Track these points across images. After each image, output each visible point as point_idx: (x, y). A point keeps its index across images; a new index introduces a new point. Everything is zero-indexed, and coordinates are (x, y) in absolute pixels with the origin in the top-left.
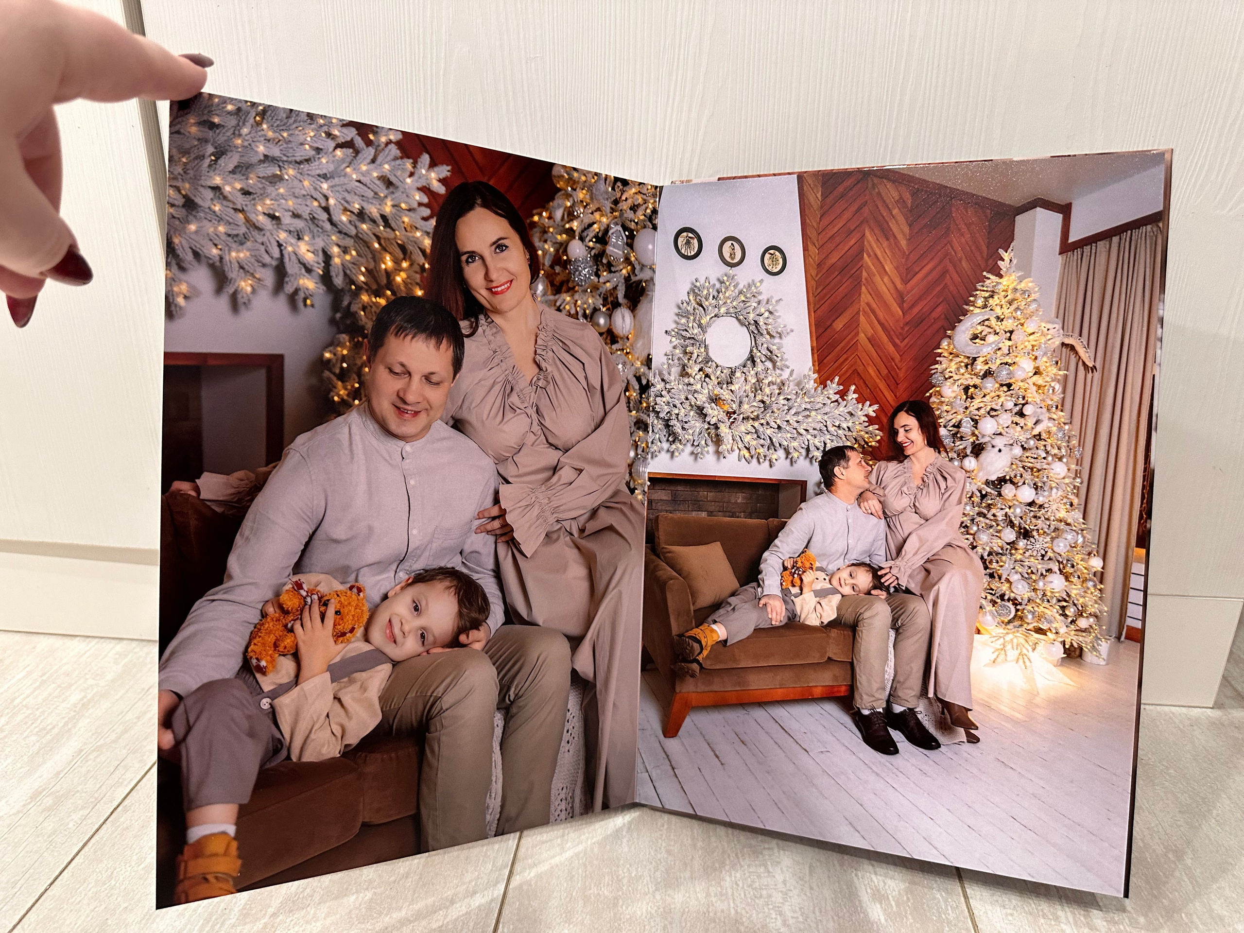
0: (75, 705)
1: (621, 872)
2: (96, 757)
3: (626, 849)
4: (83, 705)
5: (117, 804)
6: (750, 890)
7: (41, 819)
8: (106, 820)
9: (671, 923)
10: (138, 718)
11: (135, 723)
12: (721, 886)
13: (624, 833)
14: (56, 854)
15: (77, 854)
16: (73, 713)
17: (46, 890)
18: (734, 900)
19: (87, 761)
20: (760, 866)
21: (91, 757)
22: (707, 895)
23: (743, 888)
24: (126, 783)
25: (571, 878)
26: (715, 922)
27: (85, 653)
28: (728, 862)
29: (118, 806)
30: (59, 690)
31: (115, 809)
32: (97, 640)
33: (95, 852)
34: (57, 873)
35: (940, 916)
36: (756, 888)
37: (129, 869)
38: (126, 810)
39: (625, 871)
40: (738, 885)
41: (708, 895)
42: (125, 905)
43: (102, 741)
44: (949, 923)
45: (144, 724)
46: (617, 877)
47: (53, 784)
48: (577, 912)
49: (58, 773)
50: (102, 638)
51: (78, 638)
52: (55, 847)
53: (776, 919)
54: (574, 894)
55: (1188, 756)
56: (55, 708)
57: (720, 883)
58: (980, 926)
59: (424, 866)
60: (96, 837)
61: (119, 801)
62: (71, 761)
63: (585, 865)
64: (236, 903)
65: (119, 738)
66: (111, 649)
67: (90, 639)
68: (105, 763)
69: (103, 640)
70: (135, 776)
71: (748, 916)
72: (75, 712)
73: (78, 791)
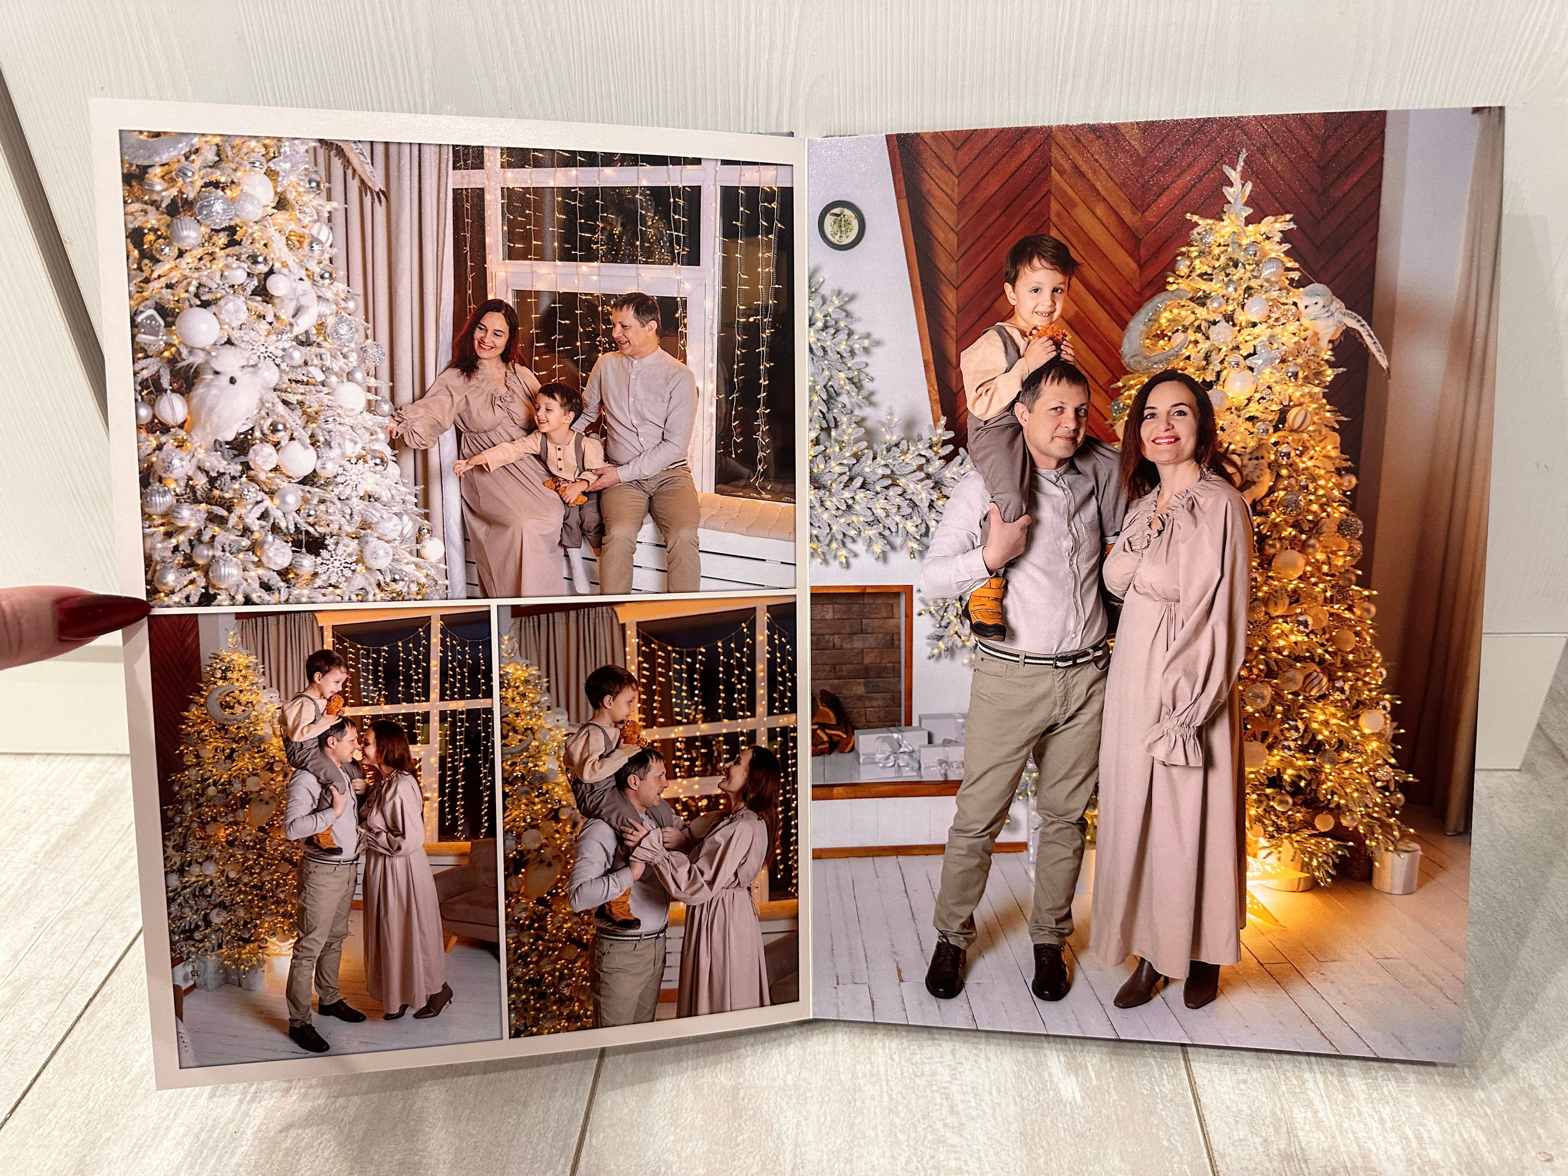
0: (36, 854)
2: (65, 927)
4: (46, 853)
5: (93, 992)
8: (79, 1017)
9: (806, 1119)
10: (118, 868)
11: (115, 875)
12: (871, 1063)
14: (17, 1068)
15: (44, 1066)
16: (33, 867)
17: (6, 1120)
18: (888, 1081)
19: (53, 934)
21: (58, 927)
23: (900, 1063)
24: (104, 961)
26: (863, 1113)
27: (46, 778)
29: (95, 996)
30: (13, 834)
31: (91, 1000)
32: (61, 758)
33: (67, 1064)
34: (19, 1096)
35: (1152, 1089)
37: (111, 1084)
38: (104, 1001)
40: (893, 1059)
41: (854, 1076)
42: (107, 1135)
43: (71, 906)
44: (1164, 1097)
45: (124, 876)
47: (10, 969)
48: (686, 1110)
49: (17, 953)
50: (68, 755)
51: (36, 757)
52: (15, 1059)
53: (941, 1105)
54: (682, 1085)
57: (869, 1059)
58: (1203, 1100)
60: (68, 1041)
61: (96, 988)
62: (32, 936)
64: (248, 1124)
65: (92, 898)
66: (80, 770)
67: (51, 757)
68: (77, 936)
69: (68, 758)
70: (116, 953)
71: (905, 1102)
72: (35, 863)
73: (43, 978)
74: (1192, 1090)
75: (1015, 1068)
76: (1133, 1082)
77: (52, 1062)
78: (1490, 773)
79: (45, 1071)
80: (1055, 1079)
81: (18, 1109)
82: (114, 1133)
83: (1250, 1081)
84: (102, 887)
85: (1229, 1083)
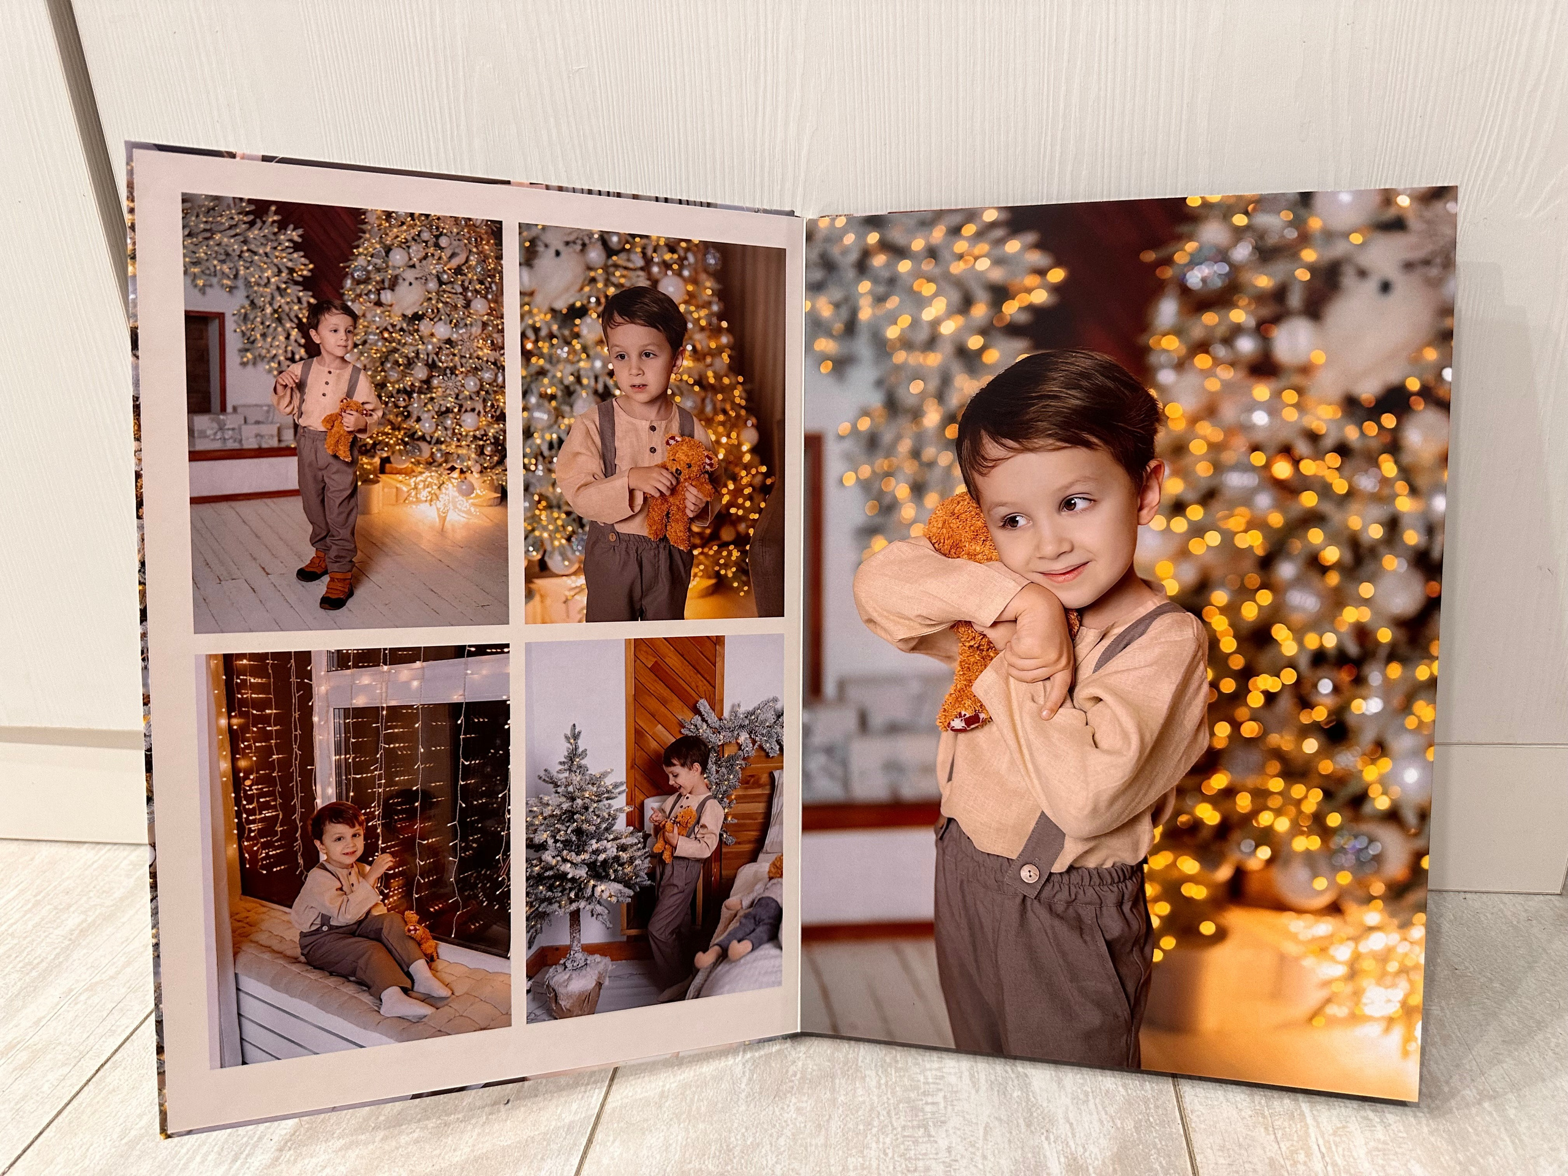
0: (71, 932)
1: (733, 1139)
2: (89, 998)
3: (743, 1108)
4: (81, 931)
5: (105, 1059)
6: (903, 1161)
7: (11, 1080)
8: (89, 1081)
12: (863, 1157)
13: (743, 1086)
14: (22, 1126)
15: (48, 1125)
16: (67, 942)
19: (76, 1004)
20: (919, 1127)
21: (83, 998)
22: (843, 1169)
23: (893, 1158)
24: (119, 1031)
28: (876, 1123)
29: (106, 1062)
30: (54, 913)
31: (102, 1065)
32: (108, 847)
33: (70, 1123)
34: (19, 1152)
36: (910, 1158)
38: (115, 1067)
39: (738, 1137)
40: (886, 1154)
43: (97, 979)
46: (727, 1146)
47: (31, 1034)
49: (40, 1020)
50: (115, 844)
51: (86, 845)
55: (1523, 962)
56: (46, 937)
57: (862, 1152)
59: (479, 1134)
60: (75, 1102)
61: (109, 1054)
62: (57, 1004)
65: (118, 973)
66: (125, 858)
67: (100, 846)
68: (98, 1007)
69: (116, 847)
70: (132, 1023)
72: (70, 940)
73: (60, 1043)
75: (1013, 1168)
77: (56, 1121)
78: (1530, 897)
79: (47, 1130)
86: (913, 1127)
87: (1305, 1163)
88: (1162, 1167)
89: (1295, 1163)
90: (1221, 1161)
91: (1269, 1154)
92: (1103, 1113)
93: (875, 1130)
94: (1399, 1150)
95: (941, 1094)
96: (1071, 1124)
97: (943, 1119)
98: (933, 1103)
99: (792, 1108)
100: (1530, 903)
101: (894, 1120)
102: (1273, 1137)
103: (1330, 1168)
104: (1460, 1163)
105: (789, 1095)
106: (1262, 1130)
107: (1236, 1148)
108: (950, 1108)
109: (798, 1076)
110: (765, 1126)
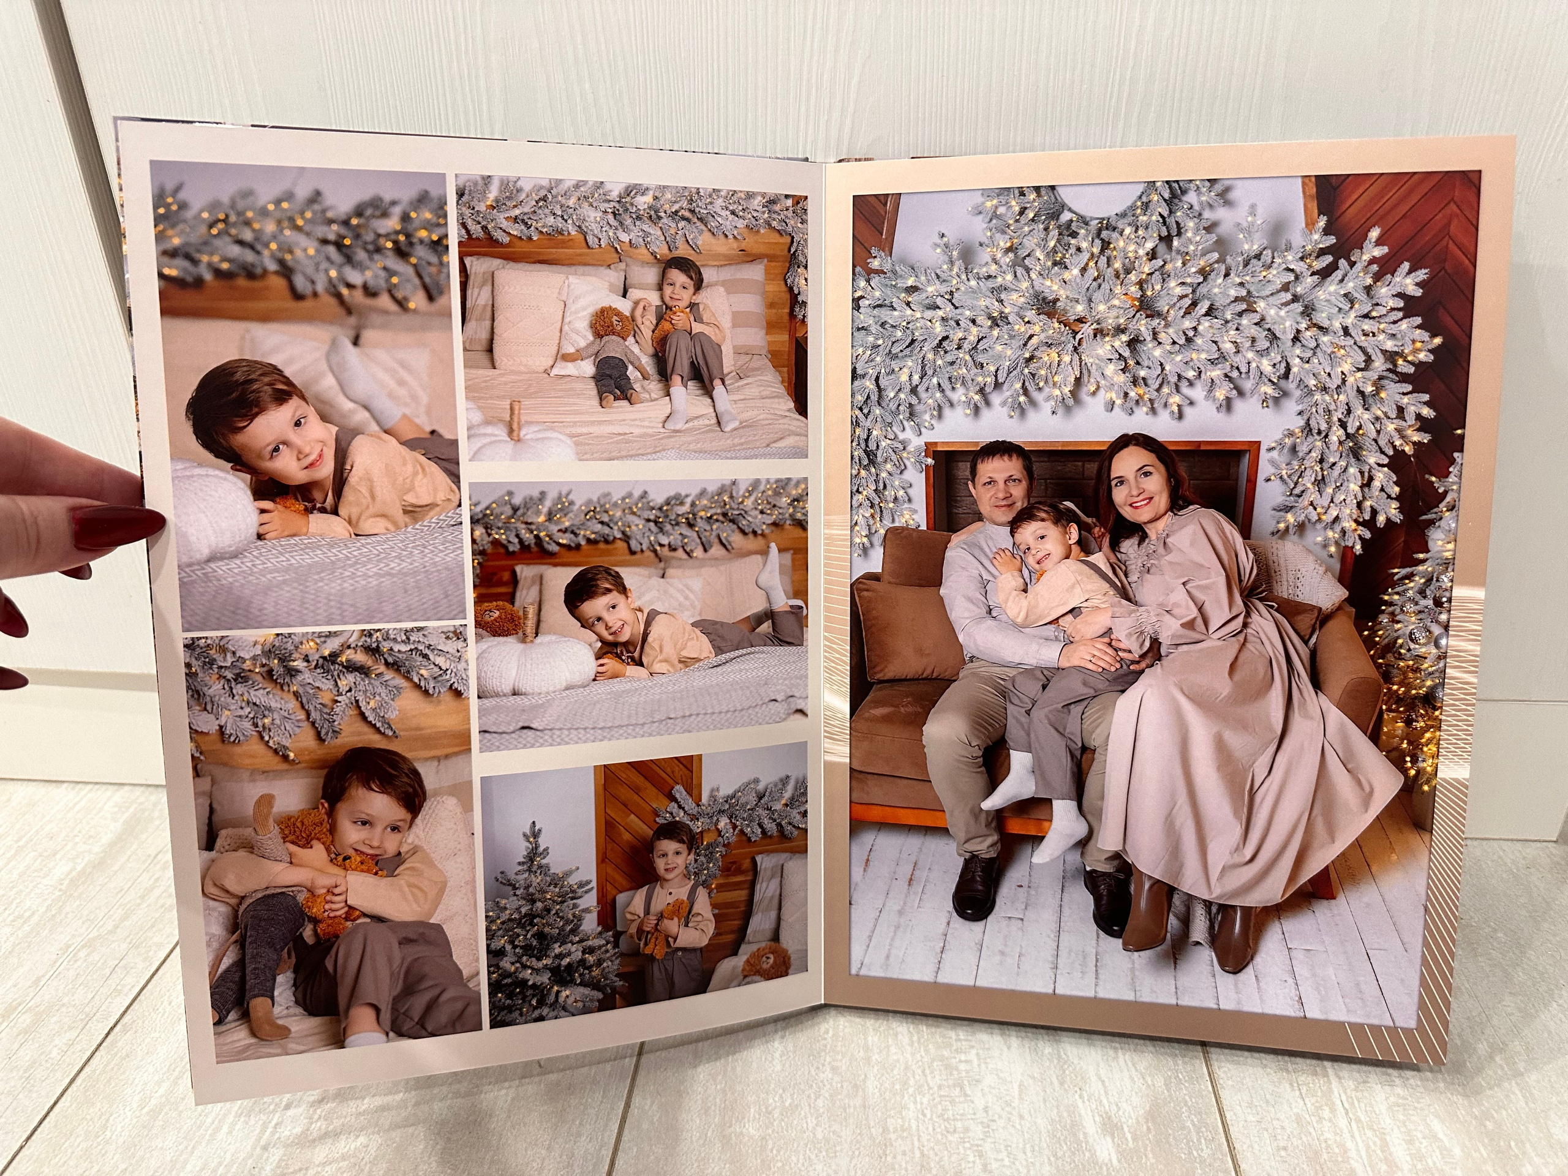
0: (60, 882)
1: (771, 1101)
2: (88, 955)
3: (778, 1068)
4: (71, 880)
5: (114, 1021)
6: (941, 1121)
7: (16, 1046)
8: (100, 1046)
10: (142, 897)
11: (139, 905)
12: (902, 1118)
14: (34, 1095)
15: (62, 1095)
16: (58, 893)
17: (21, 1147)
19: (76, 961)
20: (954, 1086)
21: (82, 954)
22: (884, 1131)
23: (931, 1119)
24: (126, 990)
25: (706, 1111)
26: (893, 1169)
27: (76, 804)
28: (912, 1082)
29: (115, 1025)
30: (39, 861)
31: (112, 1029)
32: (90, 787)
33: (86, 1091)
35: (1191, 1153)
36: (948, 1119)
37: (129, 1114)
38: (125, 1031)
39: (777, 1098)
40: (924, 1115)
42: (124, 1166)
43: (95, 933)
44: (1202, 1162)
45: (149, 905)
46: (766, 1108)
47: (32, 995)
49: (38, 979)
50: (97, 783)
51: (65, 785)
52: (33, 1086)
53: (974, 1162)
54: (709, 1134)
55: (1524, 913)
56: (35, 887)
57: (901, 1113)
58: (1243, 1166)
60: (87, 1069)
61: (117, 1016)
62: (55, 962)
63: (724, 1091)
65: (116, 927)
66: (108, 800)
67: (80, 786)
68: (99, 964)
69: (97, 787)
70: (138, 982)
71: (937, 1159)
72: (60, 890)
73: (63, 1005)
74: (1232, 1155)
75: (1049, 1127)
76: (1170, 1145)
77: (70, 1090)
78: (1527, 844)
79: (63, 1099)
80: (1091, 1140)
81: (34, 1137)
82: (131, 1164)
83: (1290, 1148)
84: (126, 917)
85: (1269, 1149)
86: (949, 1087)
87: (1330, 1120)
88: (1194, 1125)
89: (1320, 1120)
90: (1250, 1118)
91: (1295, 1110)
92: (1133, 1069)
93: (911, 1090)
94: (1419, 1106)
95: (974, 1052)
96: (1103, 1082)
97: (977, 1077)
98: (966, 1061)
99: (828, 1068)
100: (1528, 850)
101: (929, 1078)
102: (1298, 1093)
103: (1353, 1124)
104: (1476, 1118)
105: (823, 1054)
106: (1287, 1086)
107: (1264, 1105)
108: (983, 1066)
109: (831, 1033)
110: (802, 1087)
